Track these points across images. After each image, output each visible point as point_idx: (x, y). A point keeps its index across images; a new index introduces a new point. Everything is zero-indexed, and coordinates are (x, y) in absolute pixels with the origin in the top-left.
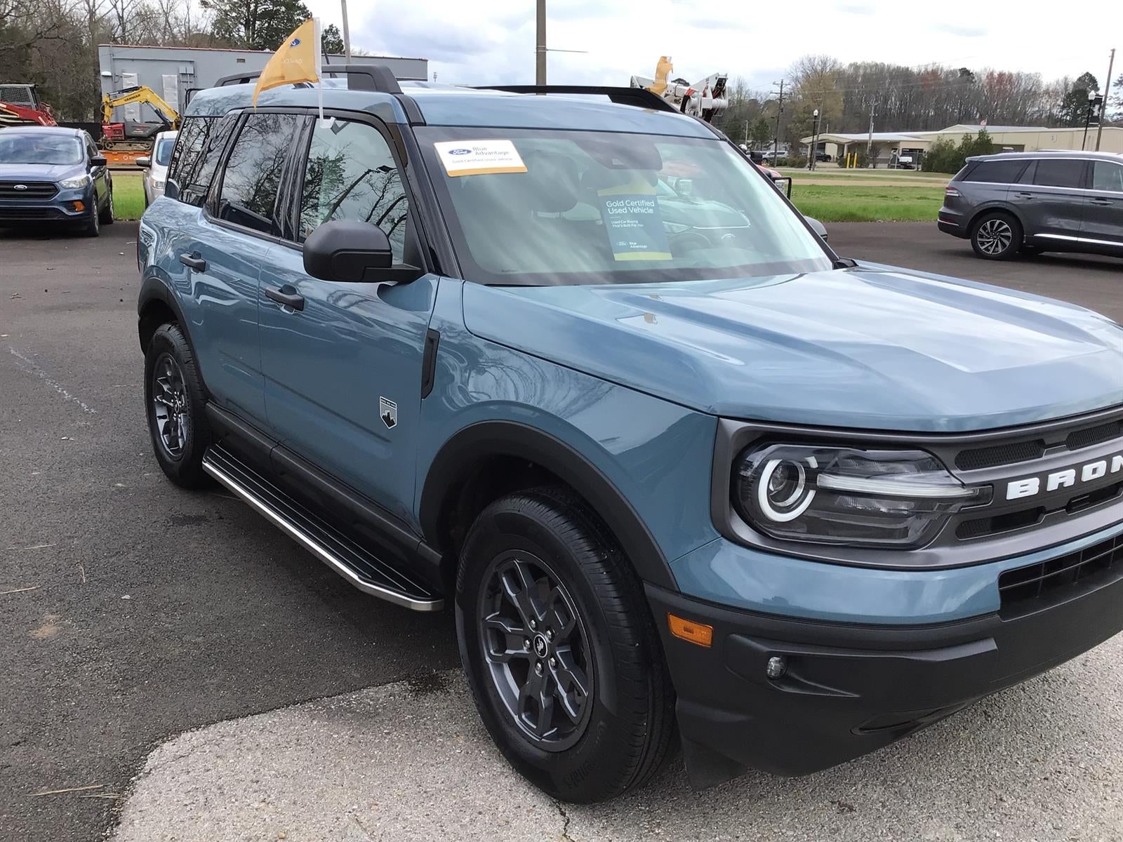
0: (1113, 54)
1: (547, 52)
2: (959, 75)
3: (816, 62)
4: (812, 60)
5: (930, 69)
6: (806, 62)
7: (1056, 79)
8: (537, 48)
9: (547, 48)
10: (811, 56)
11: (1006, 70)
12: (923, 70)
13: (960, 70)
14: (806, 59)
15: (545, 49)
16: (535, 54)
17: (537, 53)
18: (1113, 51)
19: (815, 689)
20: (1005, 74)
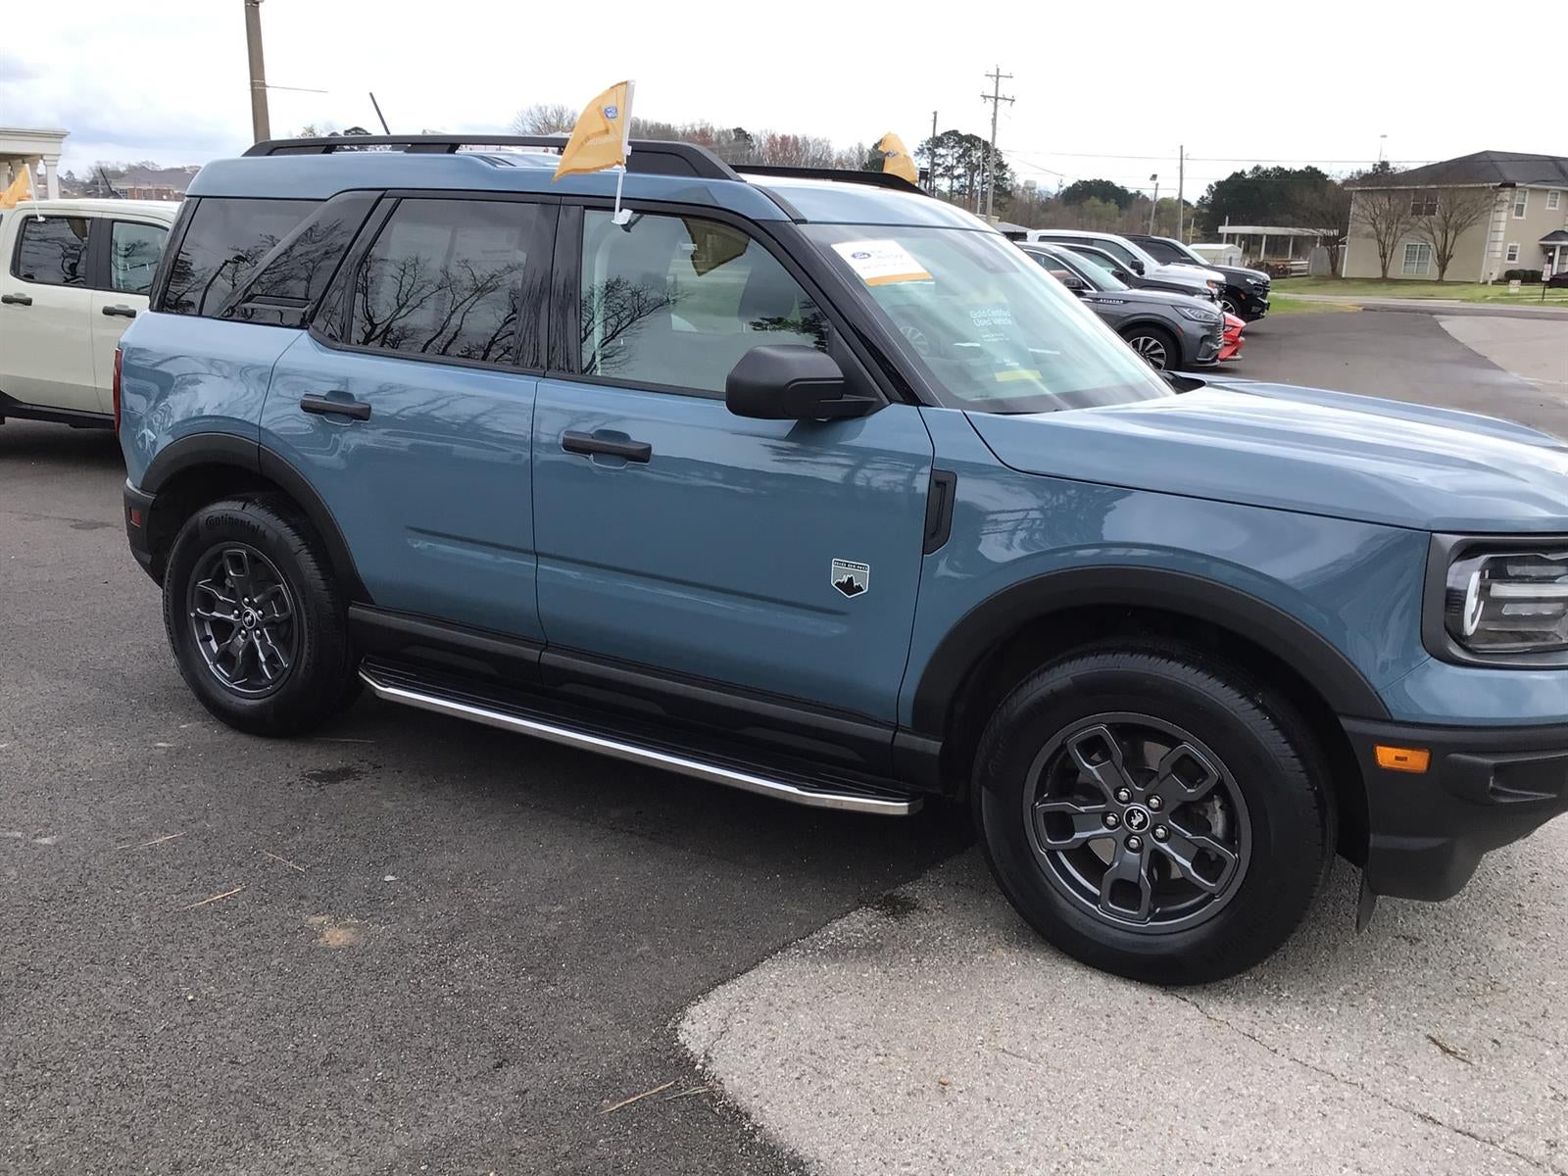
0: (935, 117)
1: (268, 90)
2: (734, 137)
3: (549, 113)
4: (544, 109)
5: (697, 129)
6: (535, 111)
7: (849, 146)
8: (253, 84)
9: (267, 84)
10: (541, 104)
11: (790, 133)
12: (689, 129)
13: (735, 130)
14: (536, 107)
15: (264, 85)
16: (250, 93)
17: (253, 91)
18: (935, 113)
19: (1517, 796)
20: (789, 137)
